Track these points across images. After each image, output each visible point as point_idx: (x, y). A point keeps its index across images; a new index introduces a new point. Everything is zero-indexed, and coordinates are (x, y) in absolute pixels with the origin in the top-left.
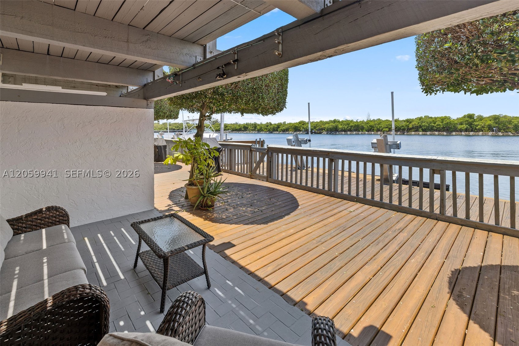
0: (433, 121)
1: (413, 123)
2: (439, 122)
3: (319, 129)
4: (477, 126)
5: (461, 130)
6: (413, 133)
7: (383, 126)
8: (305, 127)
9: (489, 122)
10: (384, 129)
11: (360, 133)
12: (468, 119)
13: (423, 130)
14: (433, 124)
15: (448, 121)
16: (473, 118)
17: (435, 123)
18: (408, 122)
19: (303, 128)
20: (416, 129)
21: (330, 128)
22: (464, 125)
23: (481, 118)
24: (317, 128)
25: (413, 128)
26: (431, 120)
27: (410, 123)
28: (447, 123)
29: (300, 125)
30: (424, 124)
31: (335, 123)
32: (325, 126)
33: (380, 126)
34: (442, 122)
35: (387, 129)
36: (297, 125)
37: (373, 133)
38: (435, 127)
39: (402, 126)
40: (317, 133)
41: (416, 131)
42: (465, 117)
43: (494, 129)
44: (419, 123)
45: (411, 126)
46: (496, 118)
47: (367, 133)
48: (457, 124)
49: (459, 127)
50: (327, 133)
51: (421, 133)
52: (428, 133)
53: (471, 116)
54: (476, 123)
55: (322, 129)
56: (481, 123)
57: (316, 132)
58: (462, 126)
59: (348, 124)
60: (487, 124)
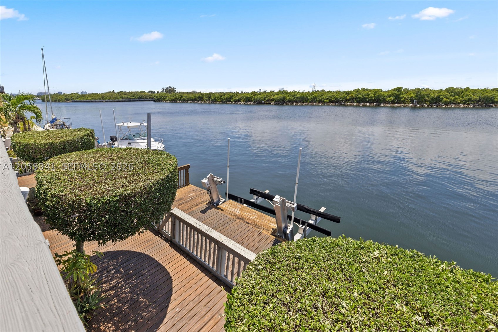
0: (368, 93)
1: (351, 95)
2: (372, 94)
3: (268, 100)
4: (402, 98)
5: (388, 102)
6: (349, 104)
7: (324, 98)
8: (256, 98)
9: (412, 95)
10: (325, 101)
11: (304, 104)
12: (396, 92)
13: (358, 102)
14: (367, 97)
15: (379, 93)
16: (401, 91)
17: (368, 96)
18: (346, 94)
19: (254, 99)
20: (352, 100)
21: (278, 99)
22: (392, 98)
23: (407, 91)
24: (267, 99)
25: (350, 99)
26: (366, 92)
27: (348, 95)
28: (379, 96)
29: (251, 96)
30: (359, 96)
31: (283, 94)
32: (274, 97)
33: (322, 97)
34: (375, 95)
35: (328, 101)
36: (249, 96)
37: (315, 104)
38: (368, 99)
39: (341, 98)
40: (266, 104)
41: (352, 102)
42: (394, 90)
43: (415, 101)
44: (355, 95)
45: (348, 98)
46: (418, 92)
47: (310, 103)
48: (386, 96)
49: (388, 99)
50: (275, 104)
51: (355, 104)
52: (361, 104)
53: (399, 89)
54: (401, 96)
55: (271, 100)
56: (405, 96)
57: (266, 102)
58: (390, 98)
59: (295, 96)
60: (410, 97)
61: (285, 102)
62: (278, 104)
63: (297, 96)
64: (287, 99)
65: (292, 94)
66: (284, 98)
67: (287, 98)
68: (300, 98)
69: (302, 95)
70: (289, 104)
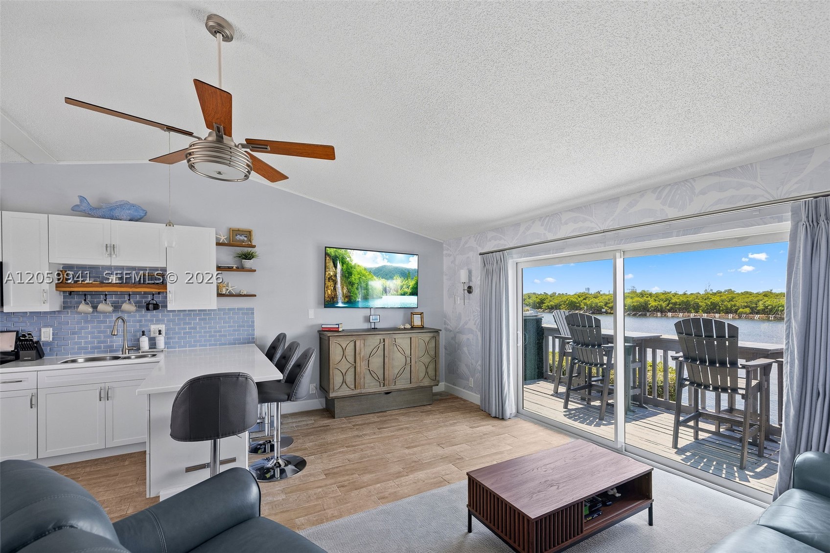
61: (648, 311)
62: (635, 315)
63: (673, 301)
64: (652, 306)
65: (663, 297)
66: (646, 303)
67: (653, 303)
68: (680, 305)
69: (685, 300)
70: (659, 314)
